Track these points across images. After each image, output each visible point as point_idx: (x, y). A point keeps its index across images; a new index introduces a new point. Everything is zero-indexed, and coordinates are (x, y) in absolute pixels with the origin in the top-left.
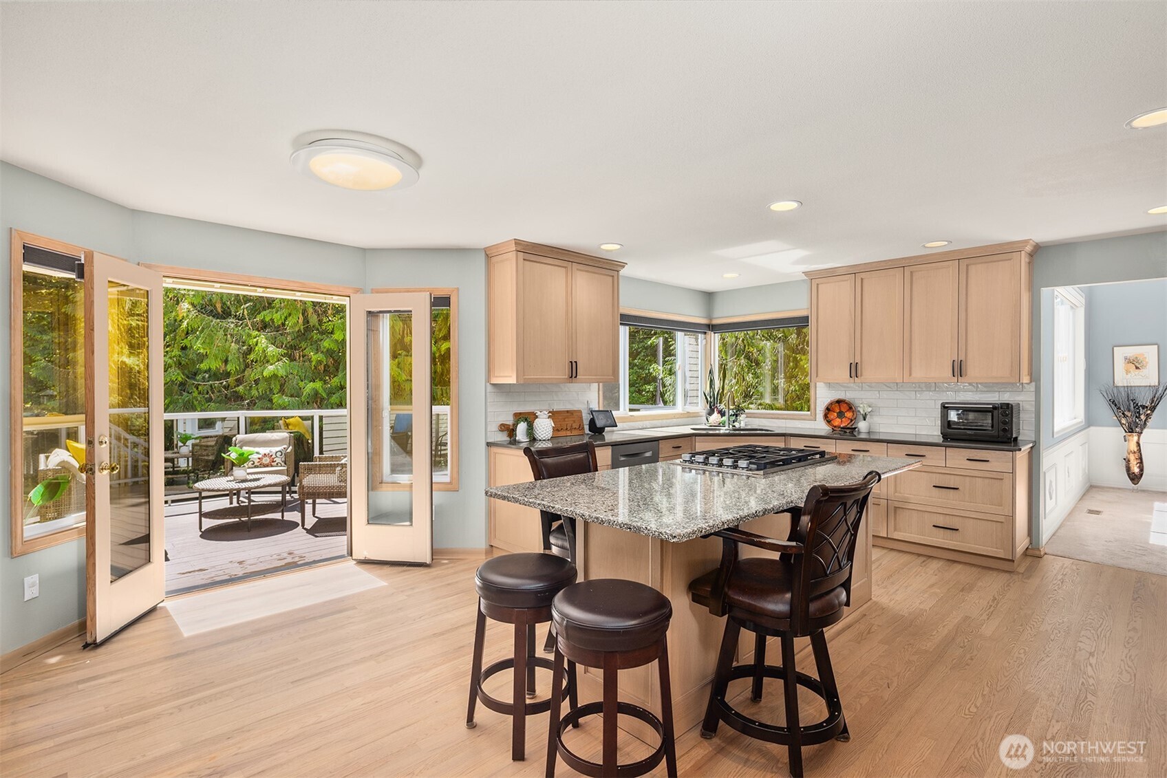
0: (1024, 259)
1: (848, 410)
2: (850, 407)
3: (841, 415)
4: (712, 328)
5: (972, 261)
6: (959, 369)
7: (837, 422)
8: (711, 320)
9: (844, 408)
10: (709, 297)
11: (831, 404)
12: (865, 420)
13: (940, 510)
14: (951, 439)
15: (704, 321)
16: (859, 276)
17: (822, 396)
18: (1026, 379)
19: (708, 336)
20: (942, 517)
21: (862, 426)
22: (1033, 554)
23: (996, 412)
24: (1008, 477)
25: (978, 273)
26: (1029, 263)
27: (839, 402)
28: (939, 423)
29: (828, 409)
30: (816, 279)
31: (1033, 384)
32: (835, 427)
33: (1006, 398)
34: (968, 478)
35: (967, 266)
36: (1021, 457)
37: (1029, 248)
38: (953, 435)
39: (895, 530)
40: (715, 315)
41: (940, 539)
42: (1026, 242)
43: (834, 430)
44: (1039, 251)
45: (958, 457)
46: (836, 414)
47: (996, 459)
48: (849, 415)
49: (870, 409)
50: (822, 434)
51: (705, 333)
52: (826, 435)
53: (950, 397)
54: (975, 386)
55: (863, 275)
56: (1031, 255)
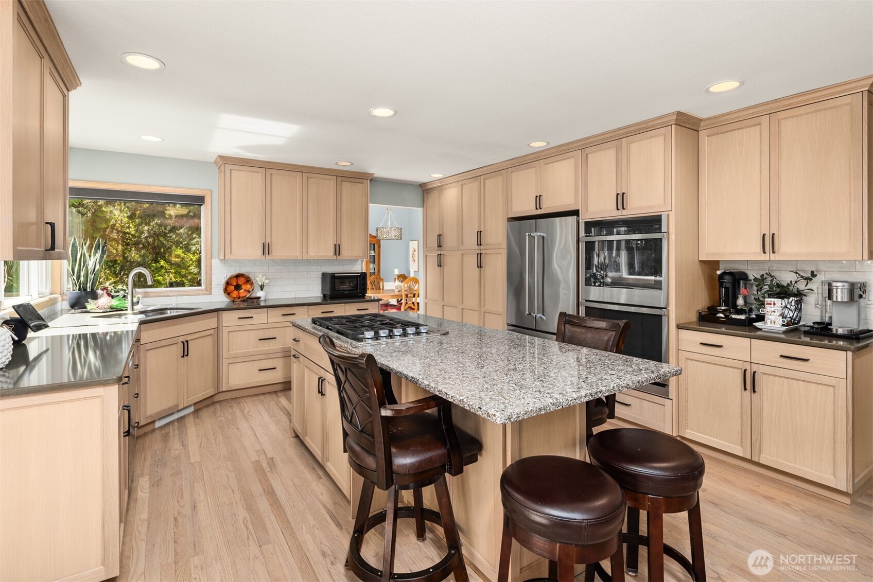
1: (245, 283)
2: (248, 280)
3: (239, 287)
5: (344, 179)
6: (338, 250)
7: (235, 294)
9: (241, 281)
11: (231, 278)
12: (262, 290)
16: (269, 171)
21: (258, 295)
23: (359, 278)
25: (346, 186)
27: (238, 276)
29: (227, 284)
30: (229, 164)
32: (235, 298)
35: (341, 181)
43: (233, 301)
45: (352, 309)
46: (233, 287)
47: (371, 307)
48: (246, 286)
49: (268, 281)
50: (223, 306)
52: (226, 307)
53: (328, 269)
55: (272, 171)
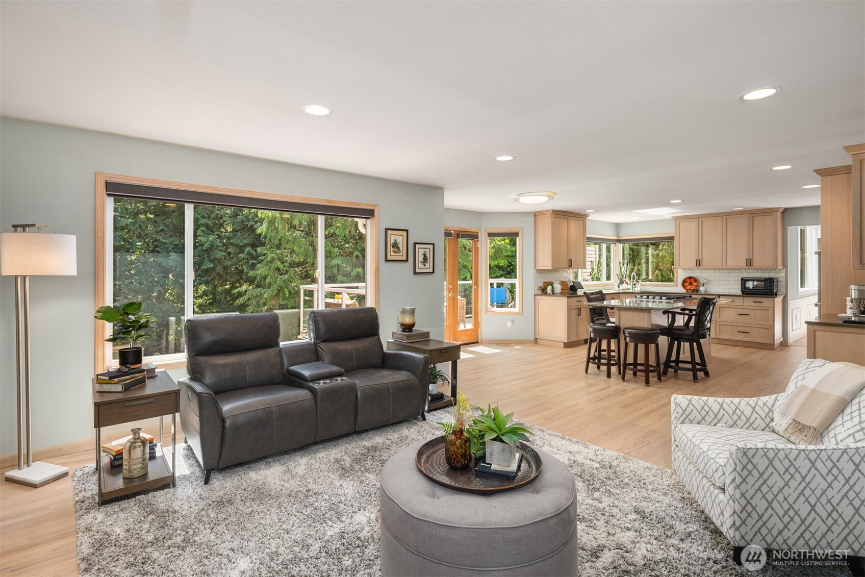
0: (779, 215)
1: (694, 282)
2: (696, 280)
3: (691, 284)
4: (619, 241)
5: (755, 215)
6: (749, 263)
7: (689, 287)
8: (618, 237)
9: (692, 281)
10: (618, 226)
11: (686, 279)
12: (703, 286)
13: (741, 325)
14: (746, 294)
15: (615, 238)
16: (701, 219)
17: (681, 275)
18: (780, 267)
19: (617, 245)
20: (741, 328)
21: (702, 289)
22: (785, 344)
23: (766, 281)
24: (771, 310)
25: (757, 220)
26: (782, 216)
27: (690, 278)
28: (740, 287)
29: (684, 281)
30: (678, 220)
31: (784, 269)
32: (688, 289)
33: (772, 275)
34: (753, 310)
35: (753, 217)
36: (778, 300)
37: (781, 210)
38: (746, 292)
39: (720, 334)
40: (622, 235)
41: (741, 337)
42: (780, 208)
43: (687, 291)
44: (786, 212)
45: (749, 302)
46: (688, 284)
47: (766, 302)
48: (695, 284)
49: (706, 281)
51: (615, 244)
53: (746, 275)
54: (757, 269)
55: (703, 219)
56: (783, 213)
